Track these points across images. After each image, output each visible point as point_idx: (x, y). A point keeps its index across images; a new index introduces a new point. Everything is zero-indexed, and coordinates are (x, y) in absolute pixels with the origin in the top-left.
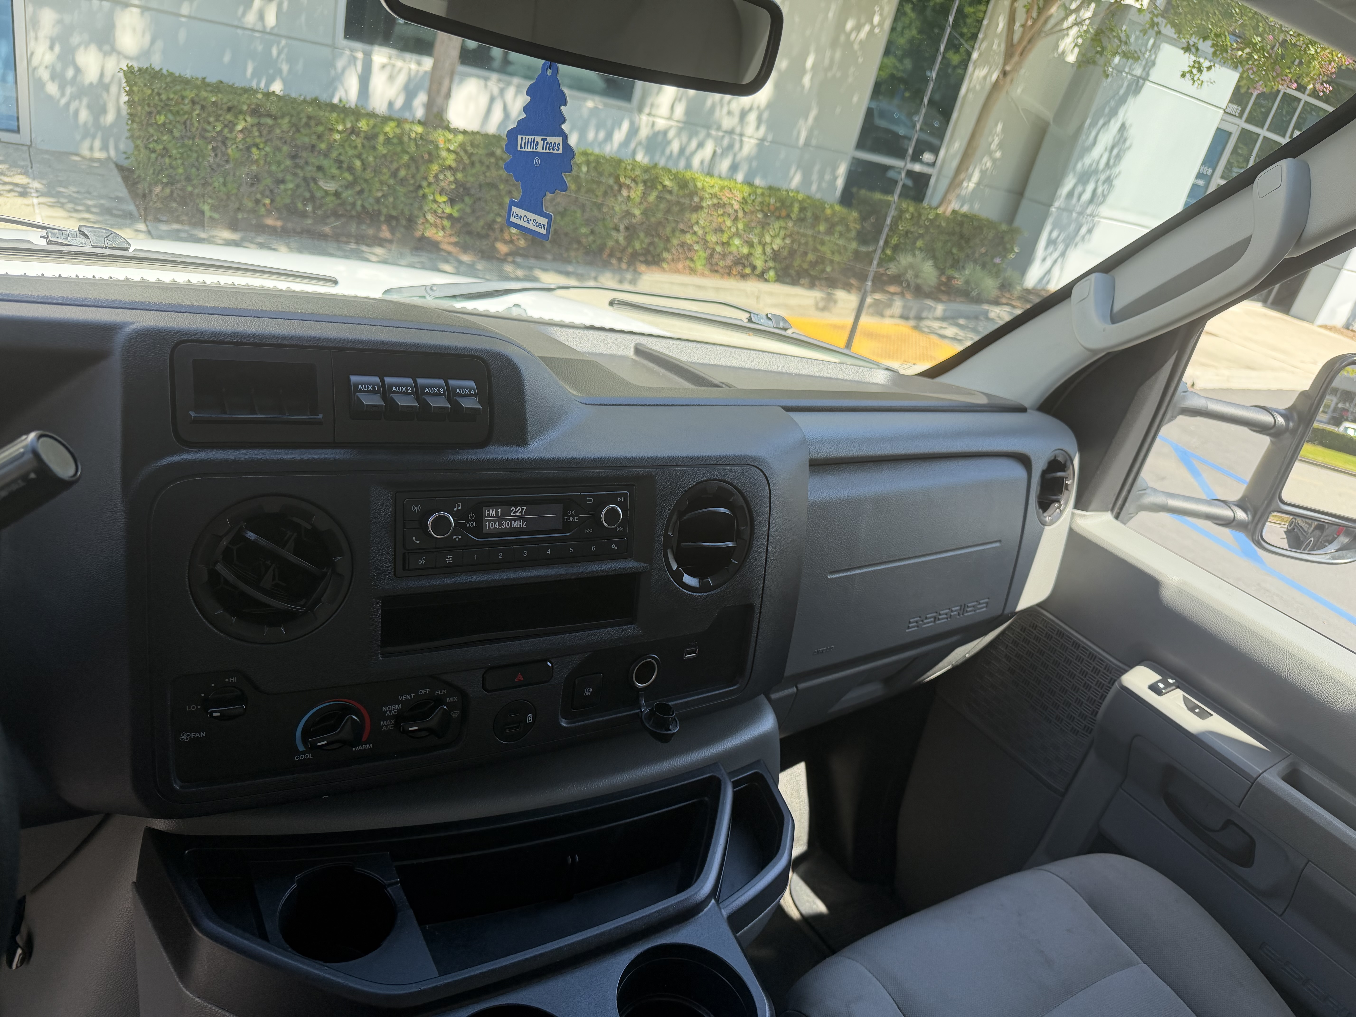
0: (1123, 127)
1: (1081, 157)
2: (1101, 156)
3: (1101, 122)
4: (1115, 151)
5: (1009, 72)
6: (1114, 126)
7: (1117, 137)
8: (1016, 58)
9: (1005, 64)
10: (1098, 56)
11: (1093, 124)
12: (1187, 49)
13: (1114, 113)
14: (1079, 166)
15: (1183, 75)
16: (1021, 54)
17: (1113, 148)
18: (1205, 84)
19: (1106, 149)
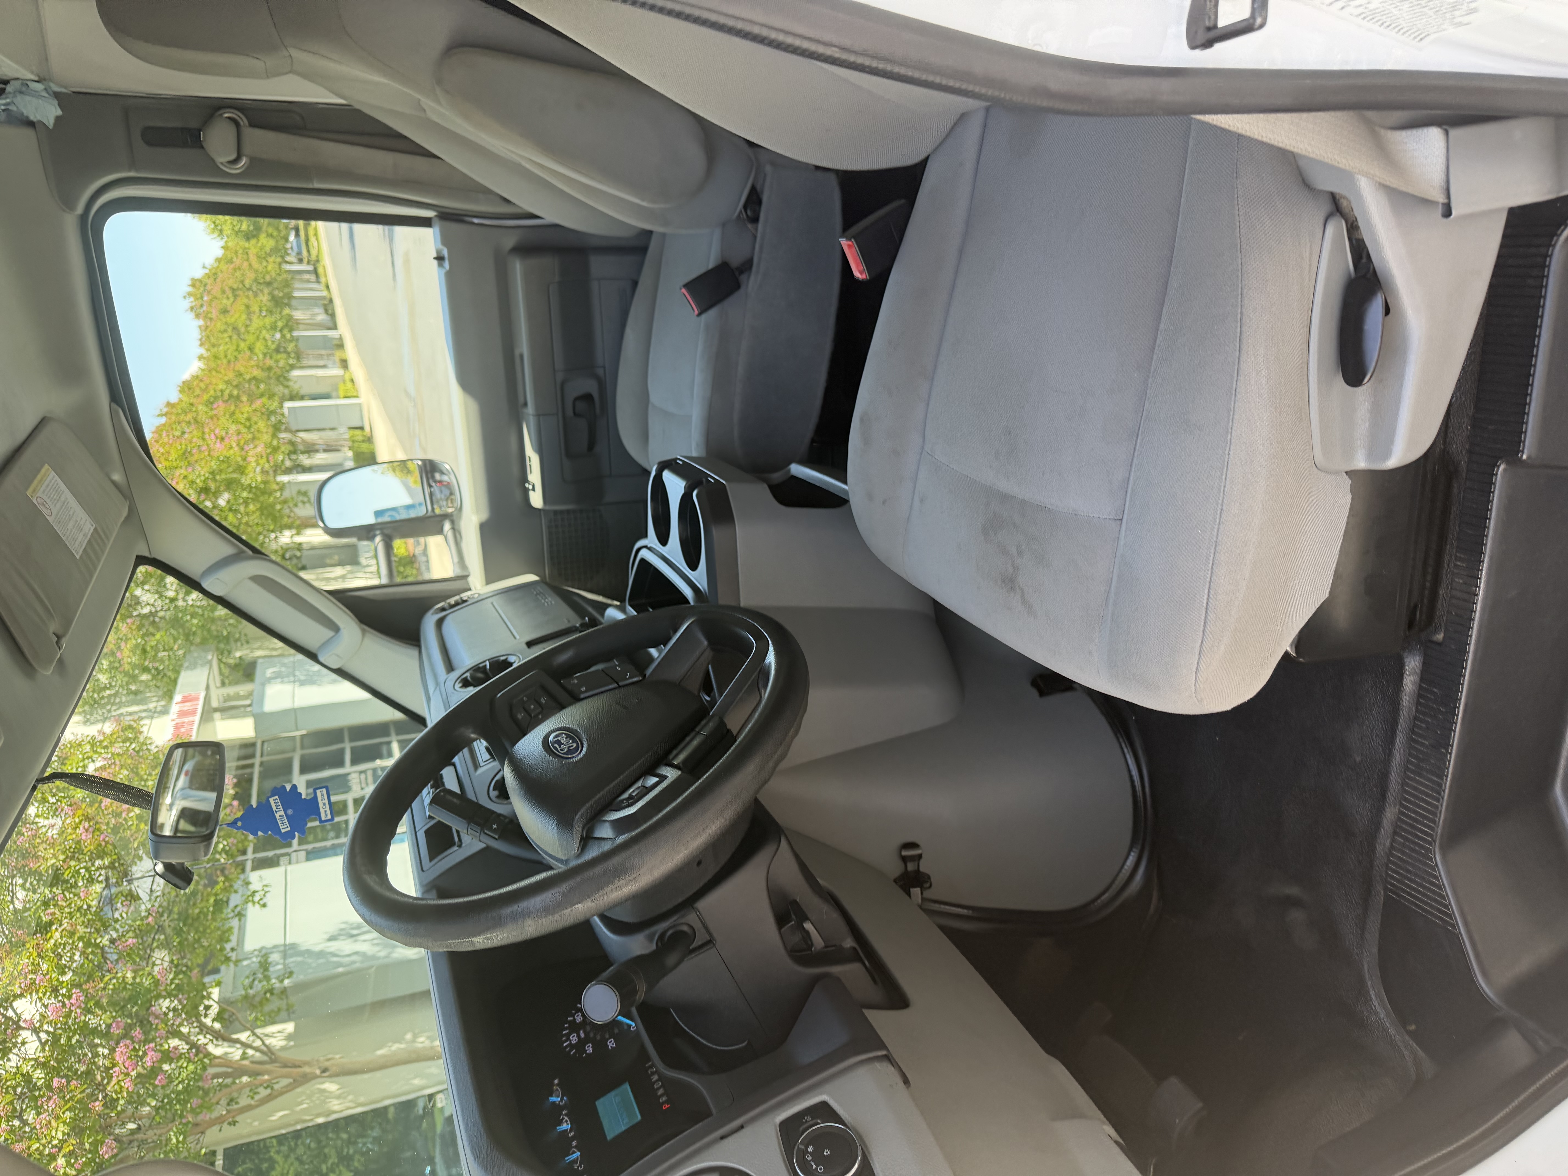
0: (332, 938)
1: (374, 957)
2: (365, 941)
3: (335, 959)
4: (355, 932)
5: (319, 1068)
6: (334, 946)
7: (342, 937)
8: (307, 1069)
9: (316, 1077)
10: (275, 992)
11: (340, 965)
12: (241, 915)
13: (321, 954)
14: (382, 954)
15: (264, 905)
16: (300, 1067)
17: (352, 936)
18: (265, 883)
19: (356, 941)
